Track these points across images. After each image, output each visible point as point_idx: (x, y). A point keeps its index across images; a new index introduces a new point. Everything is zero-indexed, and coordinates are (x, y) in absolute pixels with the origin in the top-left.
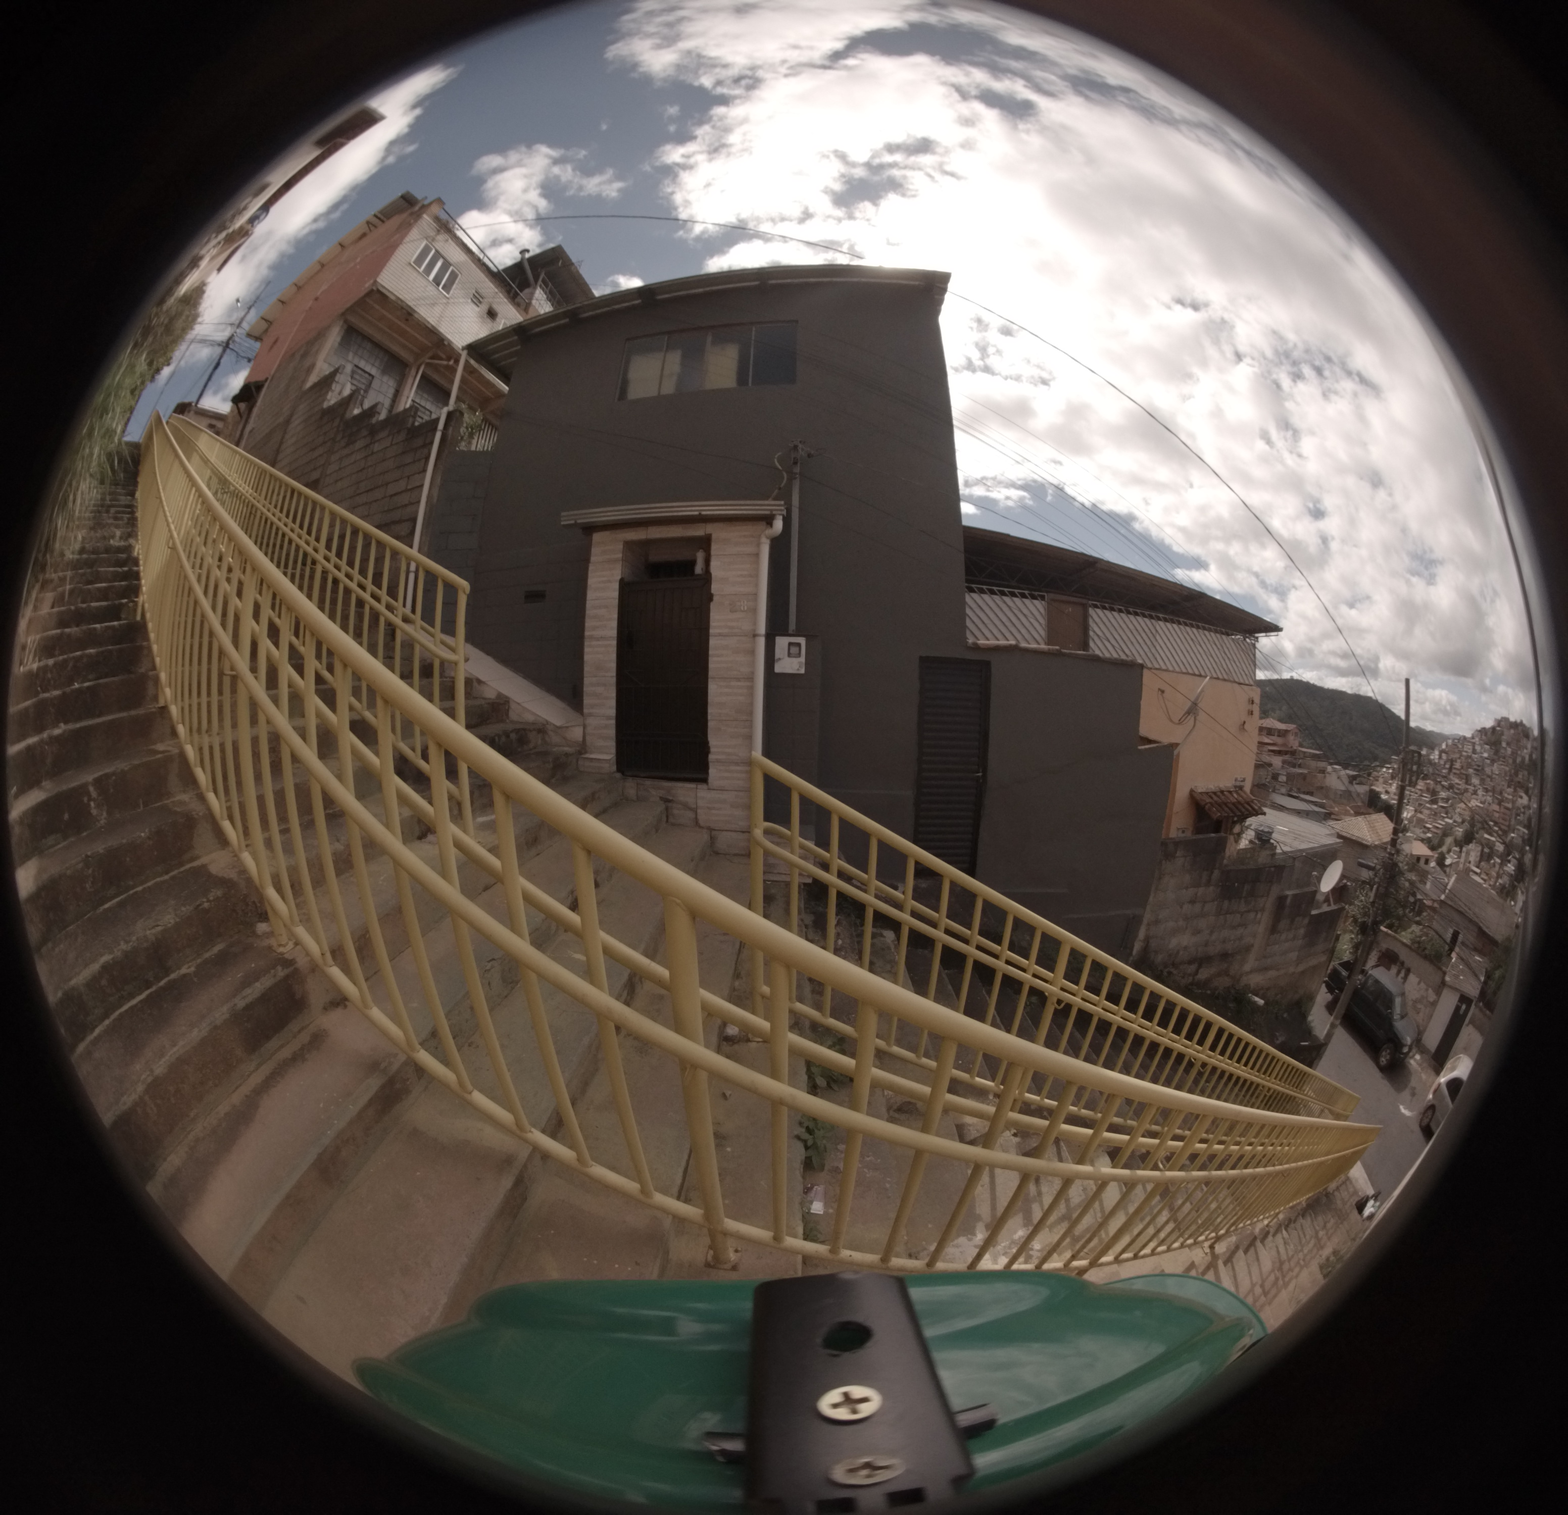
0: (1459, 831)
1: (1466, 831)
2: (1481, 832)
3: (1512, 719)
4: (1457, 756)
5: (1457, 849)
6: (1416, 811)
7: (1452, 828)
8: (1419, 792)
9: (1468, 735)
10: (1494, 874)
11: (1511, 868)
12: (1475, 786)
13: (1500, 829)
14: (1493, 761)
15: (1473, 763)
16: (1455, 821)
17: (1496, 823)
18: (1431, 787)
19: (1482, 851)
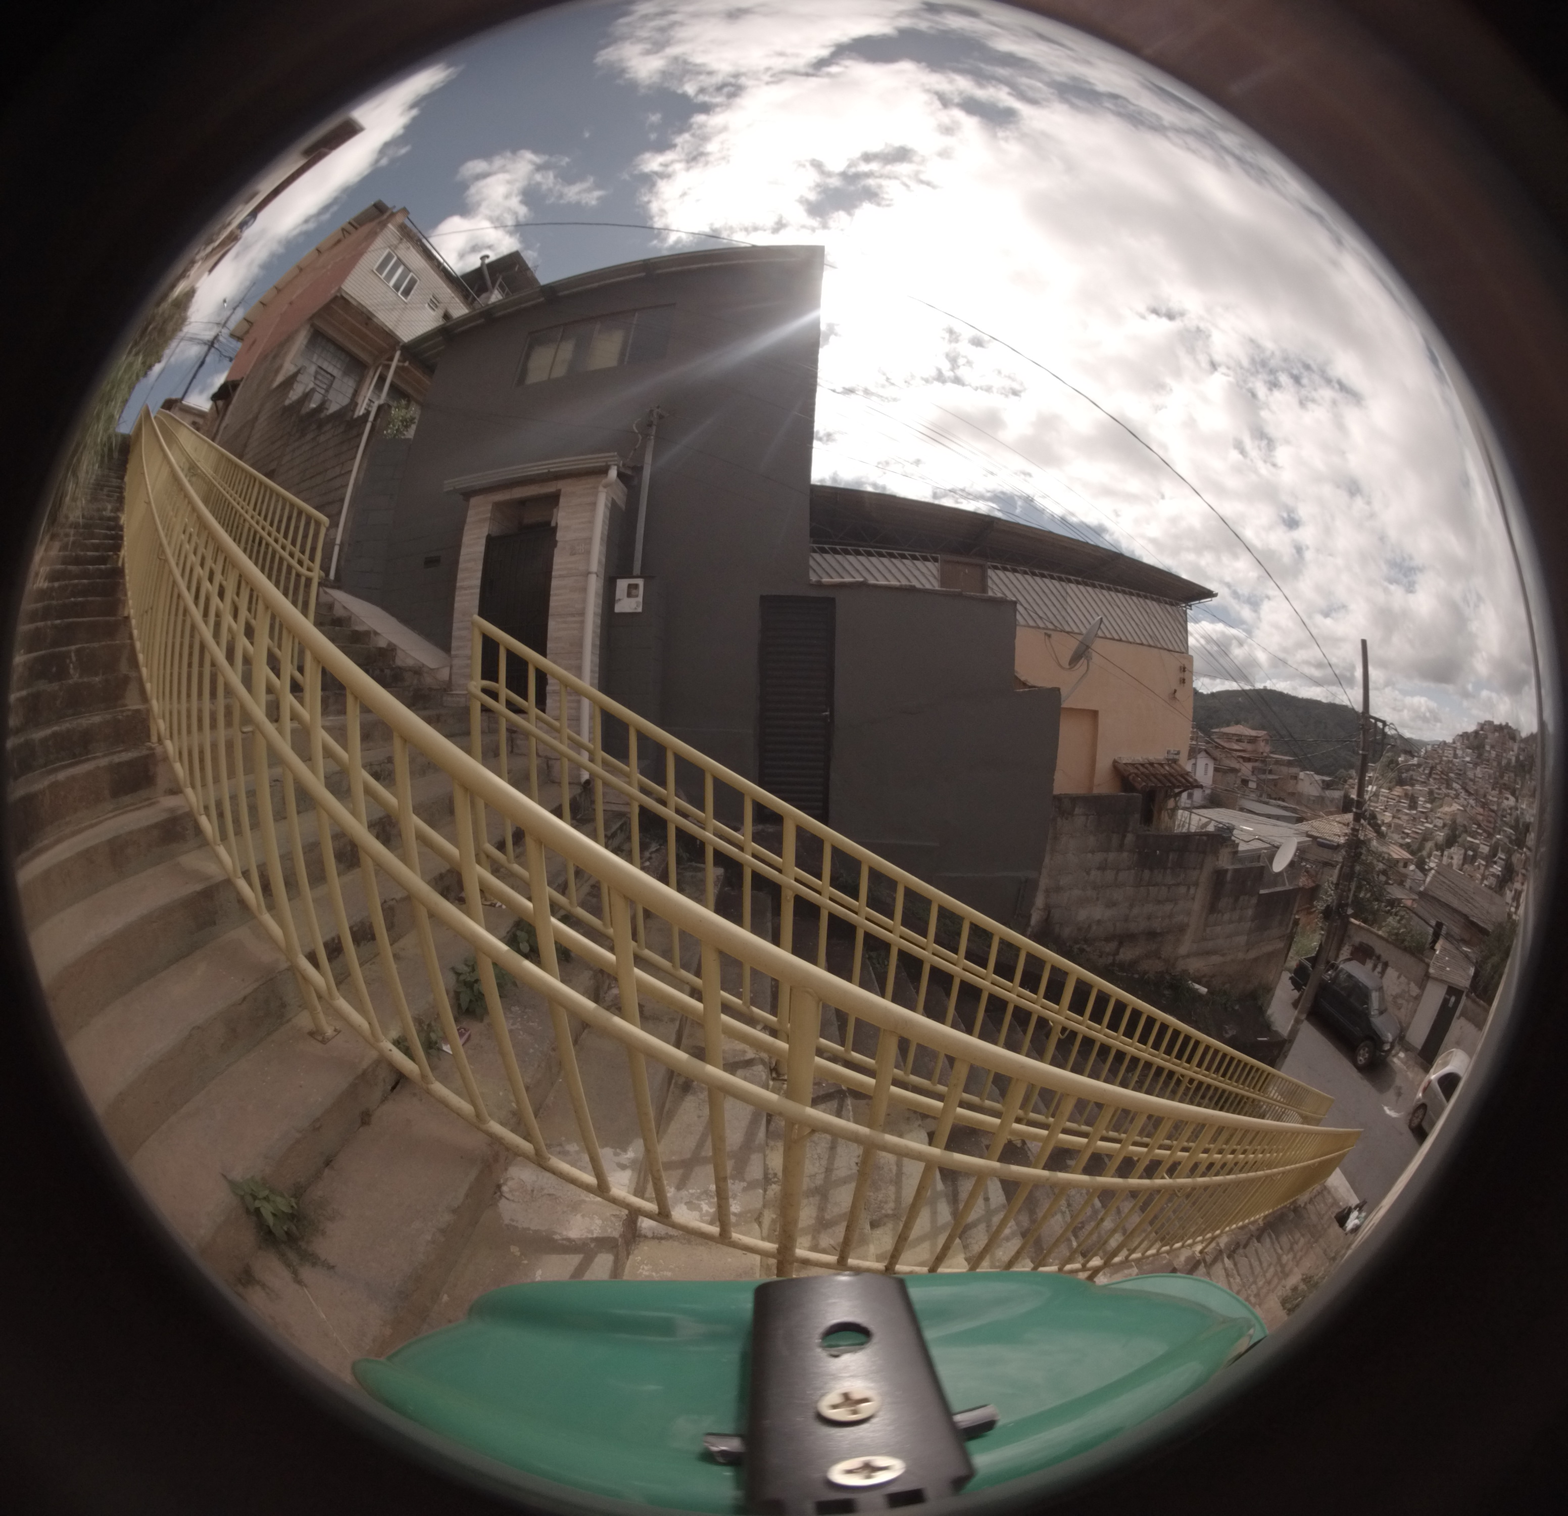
0: (1441, 836)
1: (1448, 835)
2: (1464, 835)
3: (1497, 722)
4: (1437, 761)
5: (1438, 853)
6: (1394, 817)
7: (1432, 833)
8: (1397, 799)
9: (1449, 740)
10: (1479, 876)
11: (1497, 869)
12: (1456, 790)
13: (1485, 831)
14: (1476, 765)
15: (1454, 768)
16: (1435, 826)
17: (1479, 826)
18: (1410, 793)
19: (1465, 854)
